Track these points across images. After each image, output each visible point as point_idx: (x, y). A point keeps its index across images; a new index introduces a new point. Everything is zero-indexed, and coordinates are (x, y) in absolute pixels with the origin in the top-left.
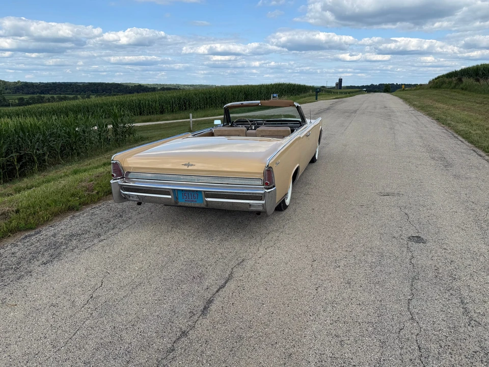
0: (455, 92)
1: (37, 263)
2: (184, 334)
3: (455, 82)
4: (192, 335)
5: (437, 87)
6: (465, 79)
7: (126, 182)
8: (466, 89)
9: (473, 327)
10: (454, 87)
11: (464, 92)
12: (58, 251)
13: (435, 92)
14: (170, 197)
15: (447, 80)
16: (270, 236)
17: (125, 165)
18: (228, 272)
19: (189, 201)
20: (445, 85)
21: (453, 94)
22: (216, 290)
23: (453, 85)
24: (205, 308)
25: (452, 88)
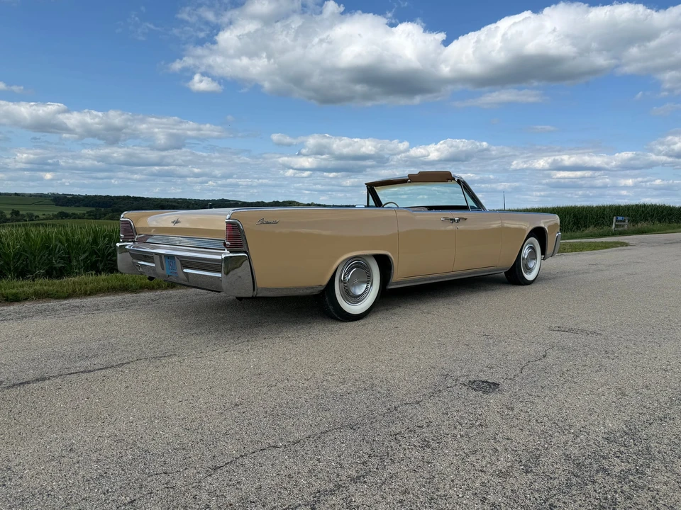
7: (136, 246)
17: (137, 225)
18: (125, 361)
22: (73, 371)
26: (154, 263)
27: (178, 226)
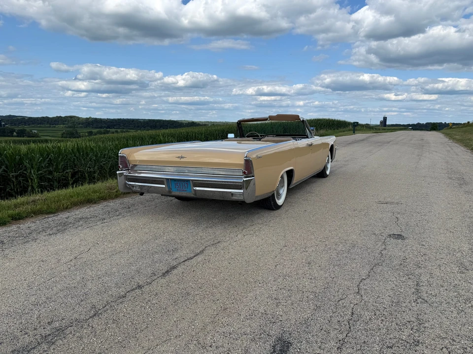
1: (44, 234)
2: (140, 287)
4: (146, 289)
7: (130, 173)
9: (418, 303)
12: (65, 227)
14: (164, 186)
16: (253, 227)
17: (131, 159)
18: (201, 249)
19: (180, 190)
22: (182, 260)
24: (167, 272)
26: (164, 184)
27: (182, 160)
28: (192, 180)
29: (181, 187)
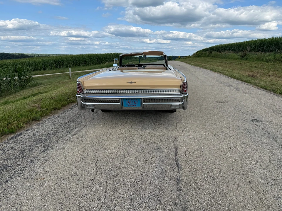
0: (209, 58)
2: (178, 179)
3: (208, 53)
4: (184, 179)
5: (199, 56)
6: (213, 52)
7: (85, 96)
8: (215, 57)
10: (208, 56)
11: (214, 58)
13: (198, 59)
14: (119, 104)
15: (204, 53)
17: (84, 85)
18: (173, 145)
19: (131, 106)
20: (202, 55)
21: (209, 59)
22: (174, 154)
23: (207, 55)
24: (177, 164)
25: (207, 57)
28: (143, 98)
29: (132, 103)
